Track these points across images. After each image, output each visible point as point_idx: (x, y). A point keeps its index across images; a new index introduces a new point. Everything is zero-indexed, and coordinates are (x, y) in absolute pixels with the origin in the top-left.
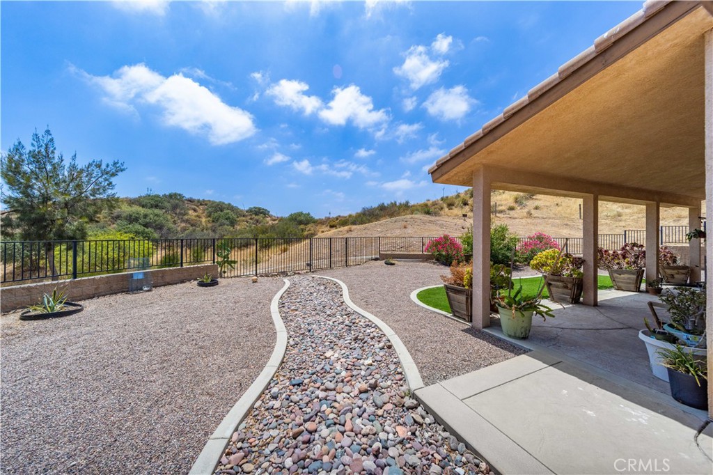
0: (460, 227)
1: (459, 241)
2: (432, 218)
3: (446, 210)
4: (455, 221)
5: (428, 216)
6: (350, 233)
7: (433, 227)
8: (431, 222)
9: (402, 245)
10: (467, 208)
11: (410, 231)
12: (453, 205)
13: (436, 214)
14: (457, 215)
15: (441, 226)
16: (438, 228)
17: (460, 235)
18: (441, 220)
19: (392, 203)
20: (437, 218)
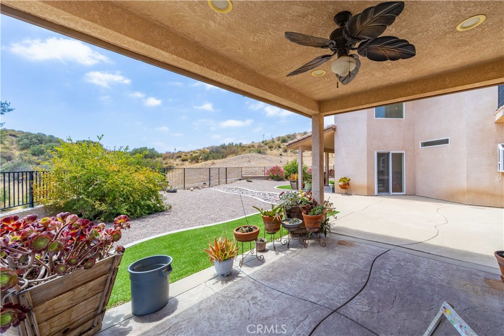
0: (279, 162)
1: (282, 169)
2: (263, 156)
3: (269, 150)
4: (276, 158)
5: (260, 154)
6: (214, 165)
7: (265, 161)
8: (263, 158)
9: (251, 172)
10: (281, 150)
11: (253, 164)
12: (272, 148)
13: (264, 153)
14: (276, 154)
15: (270, 161)
16: (268, 162)
17: (283, 166)
18: (268, 157)
19: (230, 144)
20: (266, 156)
